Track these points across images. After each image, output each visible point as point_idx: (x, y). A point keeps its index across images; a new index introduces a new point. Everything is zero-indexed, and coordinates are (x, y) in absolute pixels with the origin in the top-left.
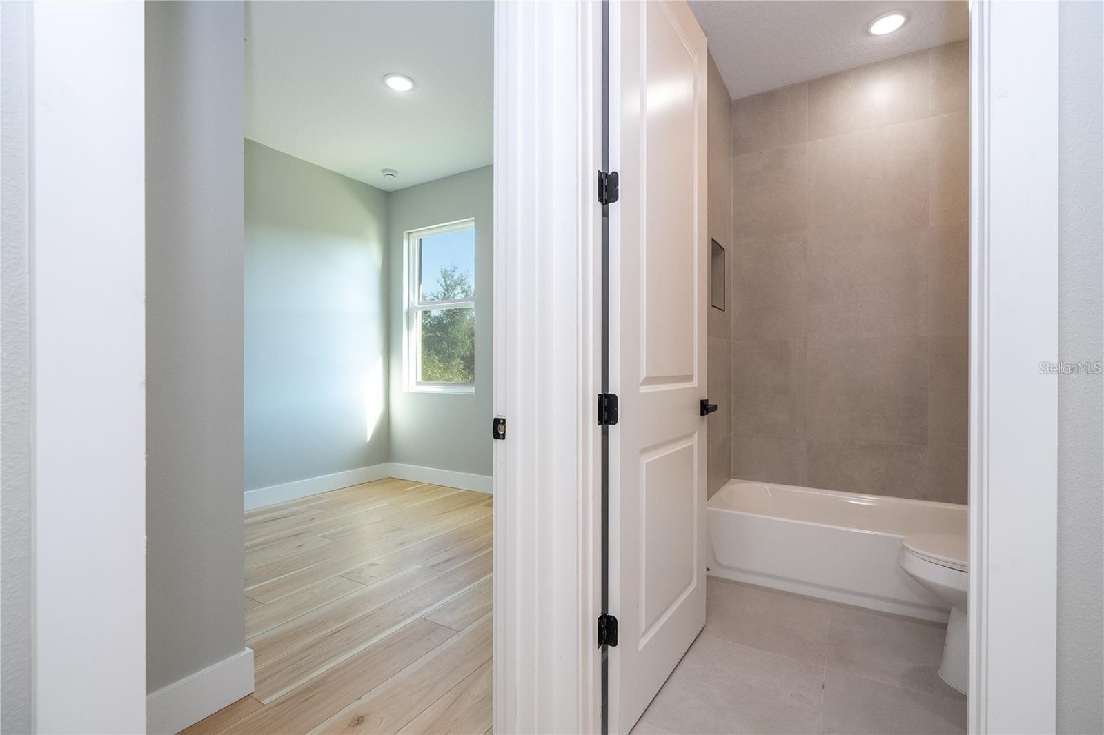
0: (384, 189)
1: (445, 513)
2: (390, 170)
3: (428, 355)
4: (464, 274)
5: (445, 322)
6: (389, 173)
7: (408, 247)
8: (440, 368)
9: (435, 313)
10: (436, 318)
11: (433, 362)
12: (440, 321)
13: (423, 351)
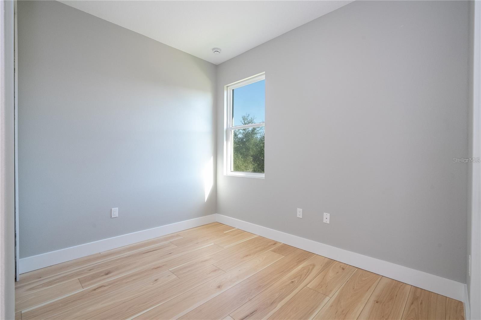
0: (214, 63)
1: (247, 256)
2: (217, 48)
3: (237, 155)
4: (252, 117)
5: (244, 140)
6: (216, 50)
7: (227, 95)
8: (242, 161)
9: (240, 136)
10: (240, 138)
11: (239, 158)
12: (242, 139)
13: (234, 153)
